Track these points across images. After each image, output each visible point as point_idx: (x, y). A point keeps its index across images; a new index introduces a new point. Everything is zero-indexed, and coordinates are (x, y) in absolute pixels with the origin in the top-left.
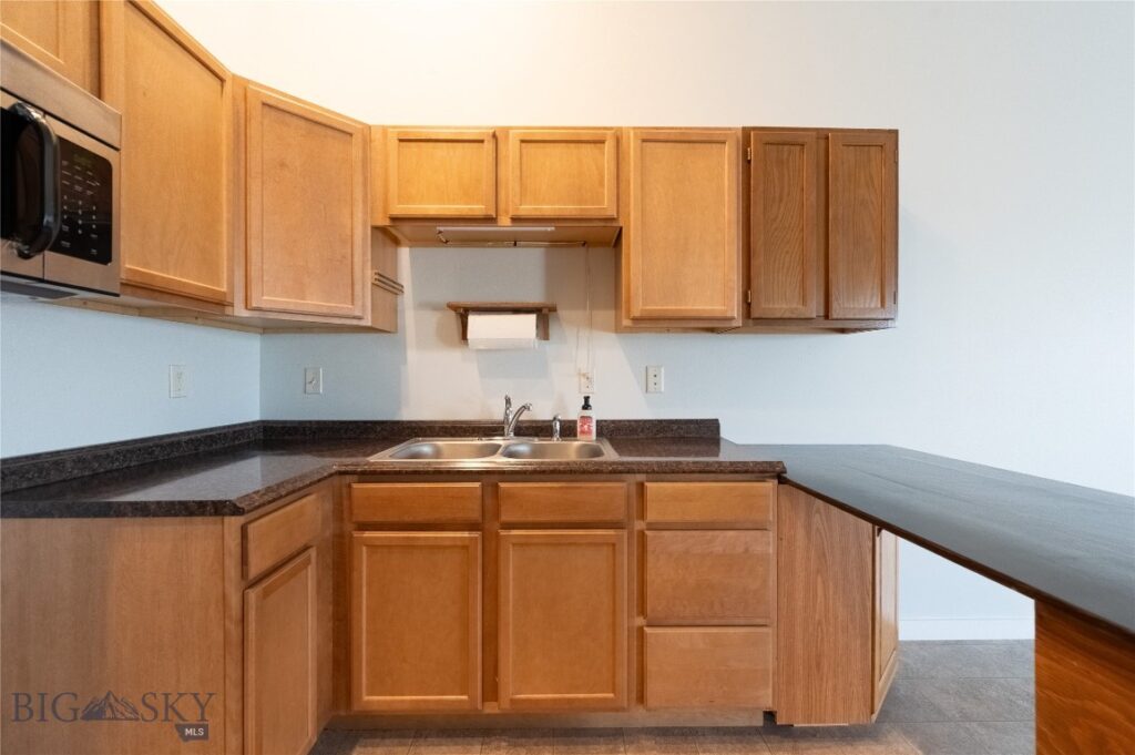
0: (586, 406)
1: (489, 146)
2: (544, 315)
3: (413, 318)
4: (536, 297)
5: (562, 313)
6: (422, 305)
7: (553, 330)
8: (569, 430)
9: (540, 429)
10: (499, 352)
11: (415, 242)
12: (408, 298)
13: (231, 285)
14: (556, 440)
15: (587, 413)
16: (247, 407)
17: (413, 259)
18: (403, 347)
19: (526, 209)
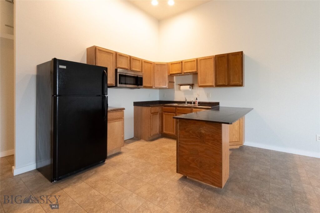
0: (197, 99)
1: (181, 63)
2: (192, 86)
3: (176, 86)
4: (191, 83)
5: (195, 85)
6: (177, 85)
7: (194, 87)
8: (194, 103)
9: (191, 103)
10: (185, 91)
11: (175, 76)
12: (175, 84)
13: (153, 85)
14: (193, 104)
15: (197, 100)
16: (157, 99)
17: (176, 78)
18: (174, 90)
19: (185, 71)
